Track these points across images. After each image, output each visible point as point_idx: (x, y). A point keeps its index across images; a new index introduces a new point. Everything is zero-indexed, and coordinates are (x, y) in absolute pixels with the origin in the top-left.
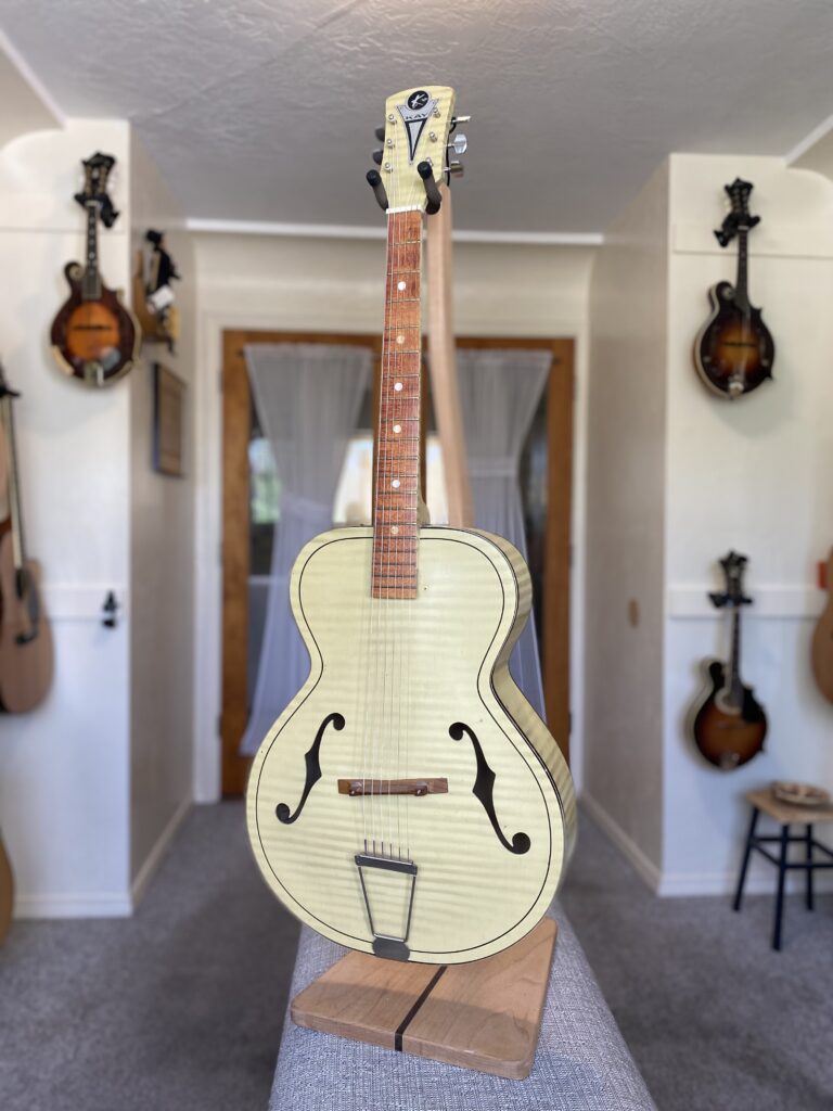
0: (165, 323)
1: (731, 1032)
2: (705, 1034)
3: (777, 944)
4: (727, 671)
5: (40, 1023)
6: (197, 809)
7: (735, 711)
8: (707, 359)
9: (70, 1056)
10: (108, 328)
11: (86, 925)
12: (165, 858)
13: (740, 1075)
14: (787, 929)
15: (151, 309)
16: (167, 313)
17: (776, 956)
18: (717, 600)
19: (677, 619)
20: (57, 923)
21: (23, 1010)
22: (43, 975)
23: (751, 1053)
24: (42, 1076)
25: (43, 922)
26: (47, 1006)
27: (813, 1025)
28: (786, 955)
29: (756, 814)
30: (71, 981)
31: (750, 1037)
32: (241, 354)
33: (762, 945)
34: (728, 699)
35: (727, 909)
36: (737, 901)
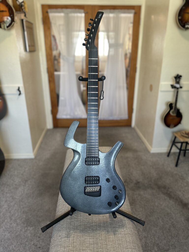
0: (23, 7)
1: (165, 187)
2: (159, 187)
3: (177, 165)
4: (174, 105)
5: (16, 185)
6: (48, 130)
7: (175, 115)
8: (180, 18)
9: (23, 193)
10: (6, 11)
11: (25, 160)
12: (42, 143)
13: (166, 198)
14: (179, 161)
15: (18, 3)
16: (23, 4)
17: (176, 168)
18: (173, 86)
19: (162, 91)
20: (18, 160)
21: (12, 182)
22: (16, 173)
23: (168, 192)
24: (17, 197)
25: (15, 160)
26: (17, 180)
27: (183, 185)
28: (178, 168)
29: (175, 137)
30: (22, 174)
31: (169, 188)
32: (47, 12)
33: (173, 165)
34: (173, 113)
35: (166, 156)
36: (169, 154)
